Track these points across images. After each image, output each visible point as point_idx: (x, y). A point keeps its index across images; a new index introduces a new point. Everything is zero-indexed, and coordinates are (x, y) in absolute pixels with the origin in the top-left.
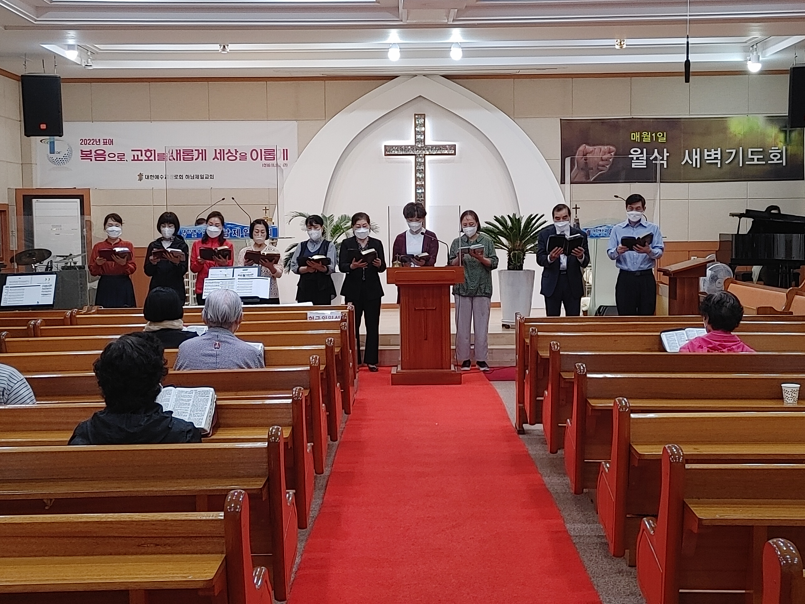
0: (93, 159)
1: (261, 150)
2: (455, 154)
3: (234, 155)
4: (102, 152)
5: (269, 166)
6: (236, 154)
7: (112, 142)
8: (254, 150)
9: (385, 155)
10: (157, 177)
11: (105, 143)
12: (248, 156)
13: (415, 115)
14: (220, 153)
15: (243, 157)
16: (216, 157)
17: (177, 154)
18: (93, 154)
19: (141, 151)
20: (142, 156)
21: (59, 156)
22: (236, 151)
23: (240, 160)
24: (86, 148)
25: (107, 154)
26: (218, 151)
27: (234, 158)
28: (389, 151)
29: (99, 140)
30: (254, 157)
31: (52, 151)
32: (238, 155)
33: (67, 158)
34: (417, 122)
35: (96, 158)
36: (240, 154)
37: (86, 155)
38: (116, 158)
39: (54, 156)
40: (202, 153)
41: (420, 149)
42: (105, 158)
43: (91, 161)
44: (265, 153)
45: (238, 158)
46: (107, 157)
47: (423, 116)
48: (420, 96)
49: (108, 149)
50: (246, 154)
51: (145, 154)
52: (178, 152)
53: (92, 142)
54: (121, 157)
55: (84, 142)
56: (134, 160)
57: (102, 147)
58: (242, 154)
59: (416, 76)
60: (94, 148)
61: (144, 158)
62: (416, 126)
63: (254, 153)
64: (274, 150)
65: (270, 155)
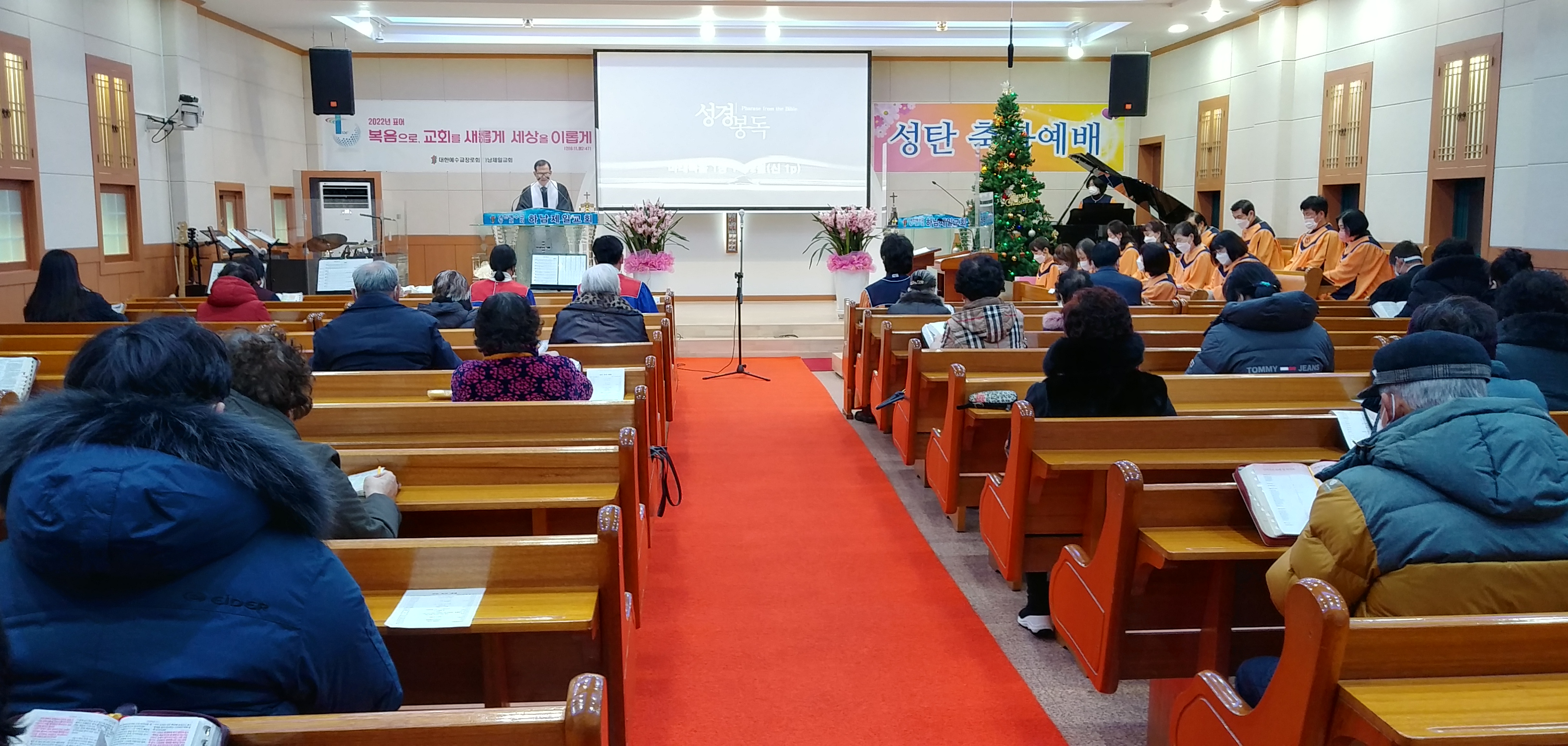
0: (383, 139)
1: (563, 132)
3: (534, 136)
4: (393, 133)
5: (571, 149)
6: (536, 136)
7: (402, 122)
8: (557, 132)
10: (452, 160)
11: (396, 123)
12: (549, 138)
14: (519, 135)
15: (544, 139)
16: (515, 139)
17: (473, 135)
18: (383, 134)
19: (435, 132)
20: (435, 137)
21: (348, 136)
22: (537, 133)
24: (375, 128)
25: (397, 134)
26: (517, 133)
27: (534, 140)
29: (389, 120)
30: (556, 140)
31: (339, 131)
32: (538, 138)
33: (354, 139)
35: (385, 139)
36: (540, 136)
37: (375, 136)
38: (407, 139)
39: (341, 136)
40: (500, 135)
42: (395, 139)
43: (381, 141)
45: (539, 141)
46: (397, 138)
49: (399, 129)
50: (547, 137)
51: (439, 135)
52: (475, 134)
53: (381, 121)
54: (413, 138)
55: (373, 121)
56: (427, 141)
57: (392, 127)
58: (542, 136)
60: (383, 128)
61: (438, 139)
63: (556, 135)
64: (577, 133)
65: (572, 137)
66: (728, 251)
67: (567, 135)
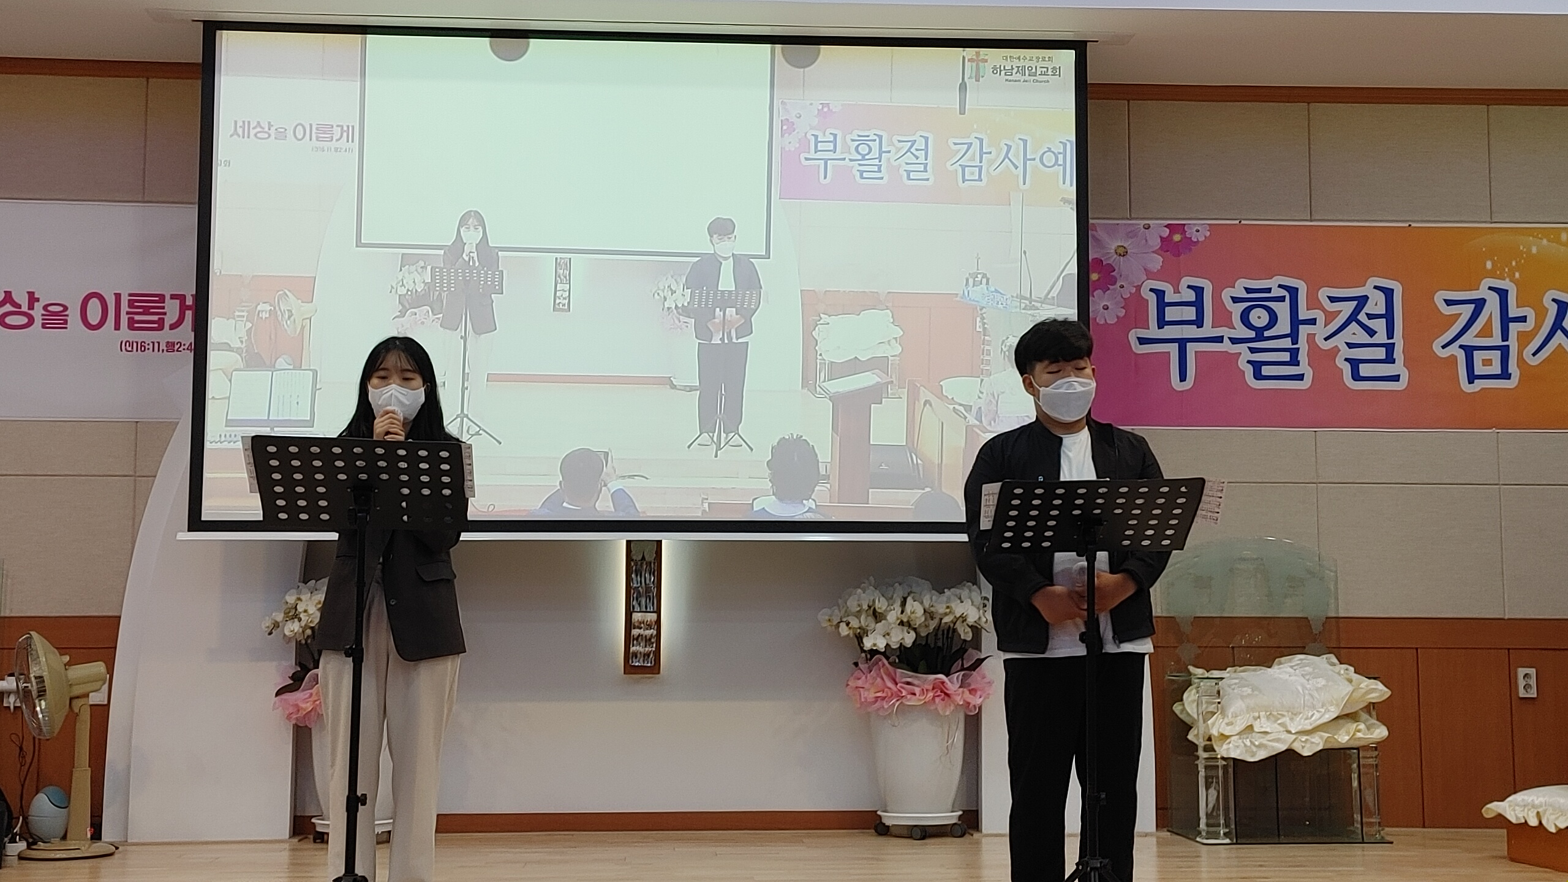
1: (118, 296)
3: (25, 308)
5: (142, 347)
6: (31, 307)
8: (94, 295)
12: (74, 315)
15: (56, 318)
22: (32, 299)
23: (44, 326)
27: (23, 320)
30: (94, 319)
32: (38, 312)
36: (45, 308)
44: (129, 307)
45: (38, 321)
50: (66, 308)
58: (51, 308)
63: (94, 304)
64: (162, 298)
65: (146, 311)
66: (629, 669)
67: (131, 303)
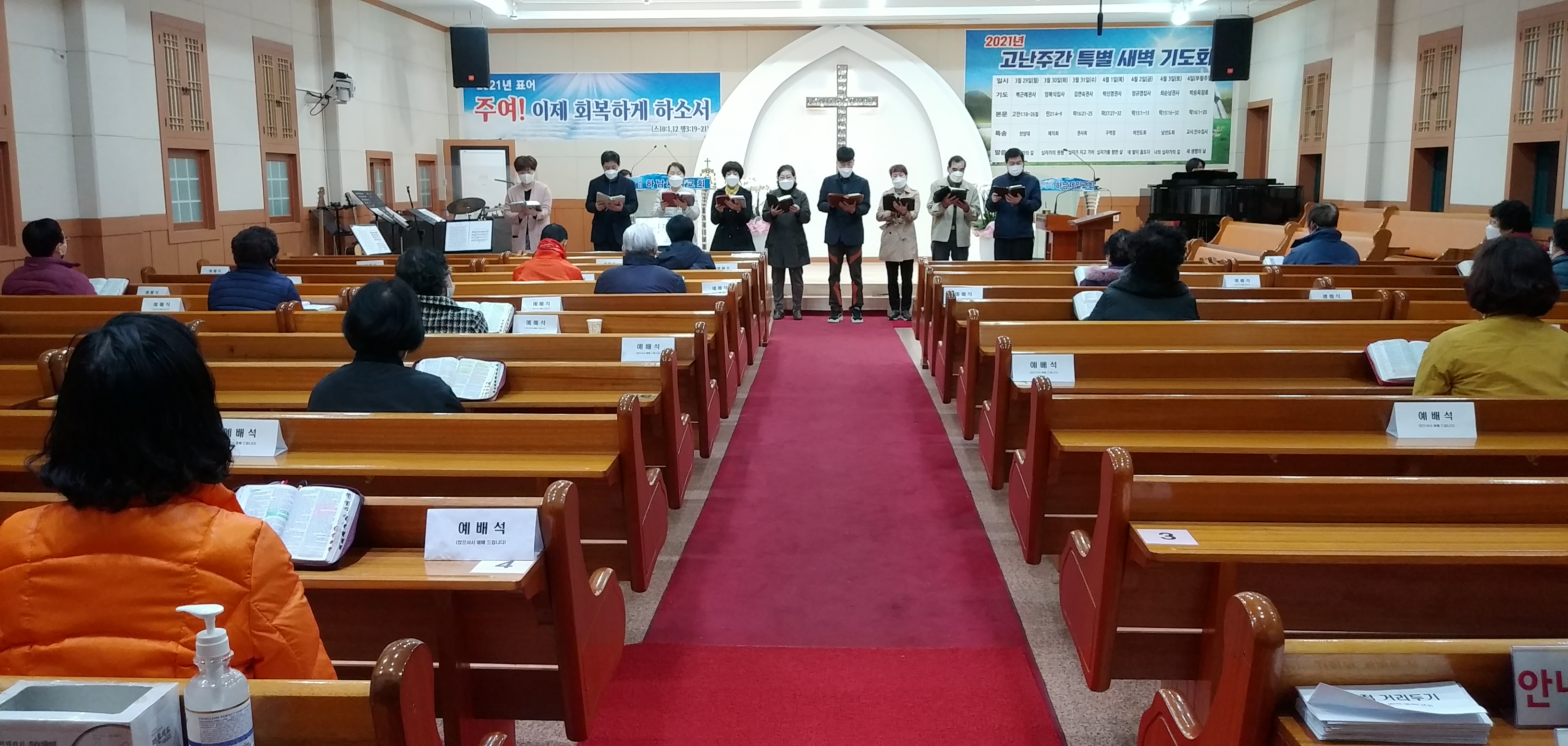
2: (877, 106)
9: (807, 107)
13: (838, 66)
28: (812, 103)
34: (839, 74)
41: (843, 100)
47: (846, 67)
48: (843, 47)
59: (839, 26)
62: (838, 77)
